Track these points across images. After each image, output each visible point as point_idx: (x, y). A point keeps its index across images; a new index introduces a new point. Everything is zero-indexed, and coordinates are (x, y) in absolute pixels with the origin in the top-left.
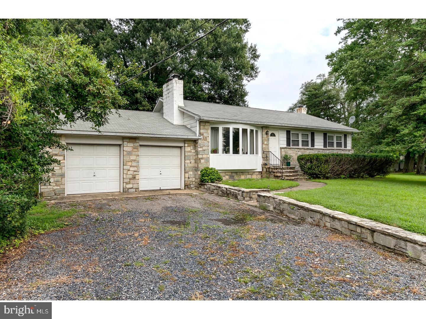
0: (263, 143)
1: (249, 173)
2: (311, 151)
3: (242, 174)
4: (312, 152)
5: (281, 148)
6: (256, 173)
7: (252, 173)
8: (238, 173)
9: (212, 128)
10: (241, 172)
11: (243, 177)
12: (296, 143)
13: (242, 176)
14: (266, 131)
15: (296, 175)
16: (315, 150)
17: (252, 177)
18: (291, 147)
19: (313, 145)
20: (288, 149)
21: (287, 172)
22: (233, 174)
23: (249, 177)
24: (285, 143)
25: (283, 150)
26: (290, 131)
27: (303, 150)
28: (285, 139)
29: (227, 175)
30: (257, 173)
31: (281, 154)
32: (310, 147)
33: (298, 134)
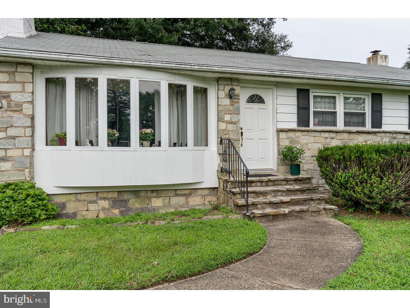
0: (220, 119)
1: (178, 192)
2: (370, 137)
3: (154, 194)
4: (372, 140)
5: (280, 131)
6: (200, 192)
7: (187, 192)
8: (143, 194)
9: (48, 81)
10: (153, 191)
11: (157, 202)
12: (329, 118)
13: (153, 200)
14: (228, 88)
15: (305, 200)
16: (383, 135)
17: (187, 203)
18: (312, 127)
19: (377, 122)
20: (298, 134)
21: (278, 191)
22: (126, 196)
23: (178, 201)
24: (294, 118)
25: (283, 135)
26: (308, 91)
27: (345, 136)
28: (294, 109)
29: (104, 199)
30: (206, 192)
31: (278, 145)
32: (368, 127)
33: (334, 98)
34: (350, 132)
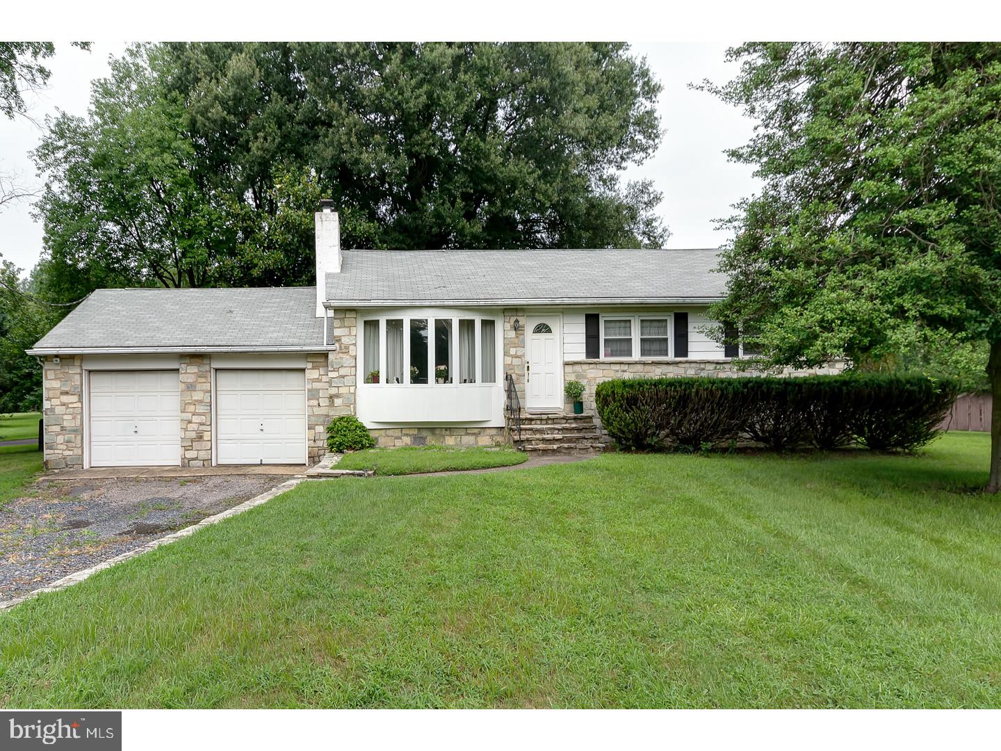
0: (507, 354)
1: (469, 431)
2: (671, 368)
3: (448, 432)
4: (672, 373)
5: (566, 364)
6: (488, 430)
7: (476, 431)
8: (438, 432)
10: (446, 429)
11: (450, 441)
12: (624, 347)
13: (447, 438)
14: (513, 320)
15: (578, 439)
16: (687, 365)
17: (477, 442)
18: (602, 358)
19: (682, 349)
20: (585, 367)
21: (555, 429)
22: (424, 434)
23: (468, 440)
24: (583, 348)
25: (569, 369)
26: (597, 316)
27: (639, 367)
28: (583, 338)
29: (407, 435)
30: (494, 432)
31: (565, 380)
32: (671, 356)
33: (630, 321)
34: (644, 364)
